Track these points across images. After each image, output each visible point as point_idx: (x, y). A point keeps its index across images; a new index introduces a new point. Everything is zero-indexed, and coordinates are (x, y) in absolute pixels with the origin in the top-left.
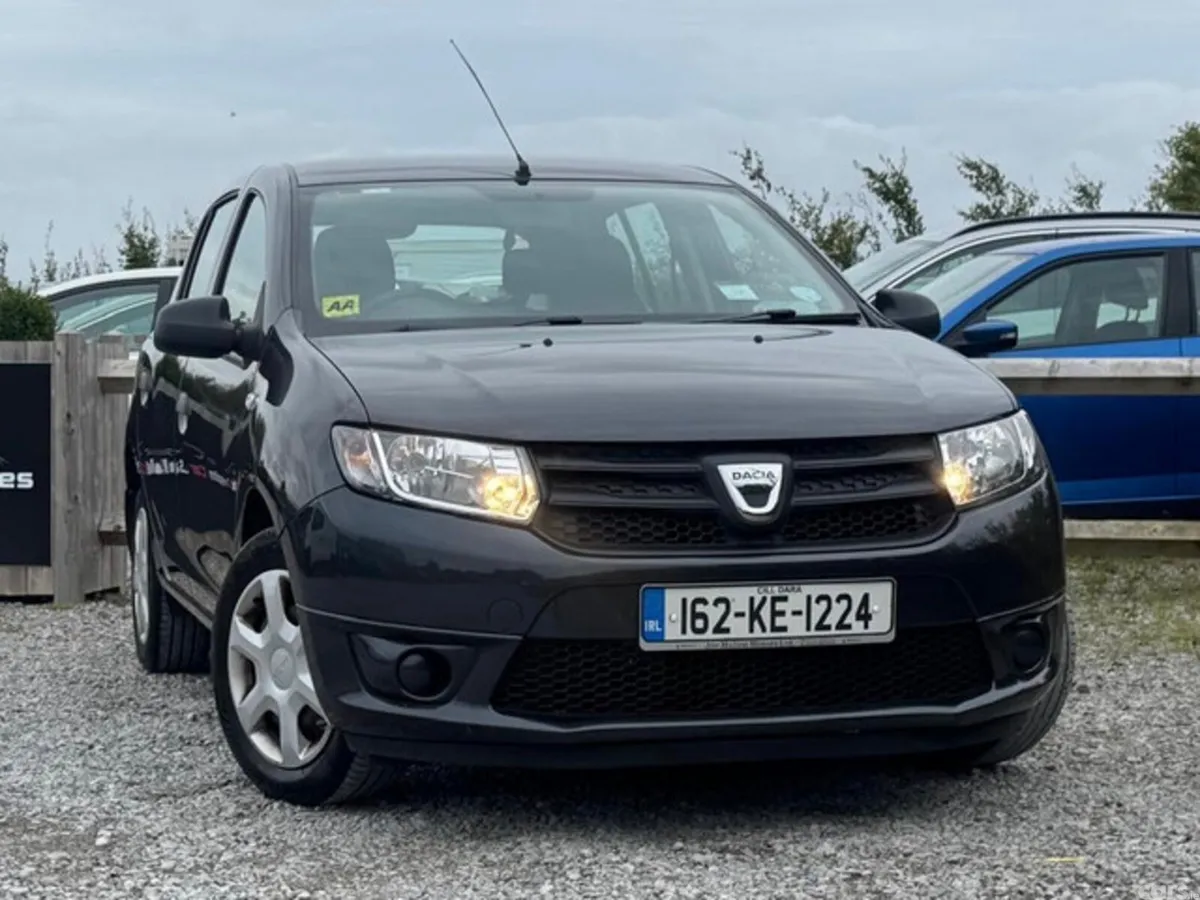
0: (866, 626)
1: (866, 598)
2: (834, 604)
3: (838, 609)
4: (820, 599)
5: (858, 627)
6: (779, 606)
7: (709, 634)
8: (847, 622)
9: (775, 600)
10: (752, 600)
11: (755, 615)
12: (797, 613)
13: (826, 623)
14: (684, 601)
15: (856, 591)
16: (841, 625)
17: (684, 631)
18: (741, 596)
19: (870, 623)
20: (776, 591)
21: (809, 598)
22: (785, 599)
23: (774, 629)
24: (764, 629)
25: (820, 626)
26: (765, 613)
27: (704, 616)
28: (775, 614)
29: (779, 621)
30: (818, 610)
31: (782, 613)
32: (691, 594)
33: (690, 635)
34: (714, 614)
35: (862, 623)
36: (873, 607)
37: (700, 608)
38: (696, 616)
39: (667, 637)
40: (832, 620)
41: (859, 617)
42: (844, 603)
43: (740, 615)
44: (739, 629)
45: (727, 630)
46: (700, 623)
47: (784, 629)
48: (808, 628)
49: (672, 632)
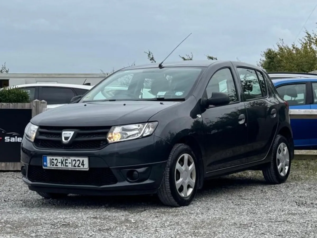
0: (83, 167)
1: (83, 161)
2: (77, 162)
3: (78, 163)
4: (78, 160)
5: (82, 167)
6: (67, 161)
7: (54, 166)
8: (80, 165)
9: (66, 160)
10: (61, 160)
11: (62, 163)
12: (70, 163)
13: (75, 165)
14: (50, 159)
15: (81, 159)
16: (78, 166)
17: (50, 165)
18: (60, 159)
19: (84, 166)
20: (65, 158)
21: (72, 160)
22: (67, 160)
23: (66, 166)
24: (64, 166)
25: (74, 166)
26: (64, 162)
27: (53, 162)
28: (66, 163)
29: (67, 164)
30: (74, 163)
31: (67, 163)
32: (52, 158)
33: (51, 166)
34: (55, 162)
35: (82, 166)
36: (85, 163)
37: (53, 161)
38: (52, 162)
39: (48, 166)
40: (77, 165)
41: (82, 165)
42: (79, 161)
43: (60, 163)
44: (59, 165)
45: (57, 166)
46: (53, 164)
47: (67, 166)
48: (72, 166)
49: (49, 165)
